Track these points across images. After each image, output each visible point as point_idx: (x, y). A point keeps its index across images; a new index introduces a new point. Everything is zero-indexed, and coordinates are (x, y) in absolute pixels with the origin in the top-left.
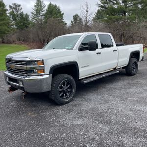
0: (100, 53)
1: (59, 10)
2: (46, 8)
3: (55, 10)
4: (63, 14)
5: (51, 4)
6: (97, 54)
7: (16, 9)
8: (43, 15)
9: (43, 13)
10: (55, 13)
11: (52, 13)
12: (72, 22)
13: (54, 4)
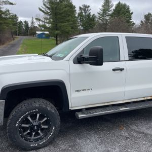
0: (122, 70)
1: (128, 9)
2: (114, 7)
3: (123, 9)
4: (132, 13)
5: (119, 3)
6: (114, 70)
7: (85, 10)
8: (109, 15)
9: (109, 13)
10: (123, 13)
11: (119, 13)
12: (142, 22)
13: (123, 3)
